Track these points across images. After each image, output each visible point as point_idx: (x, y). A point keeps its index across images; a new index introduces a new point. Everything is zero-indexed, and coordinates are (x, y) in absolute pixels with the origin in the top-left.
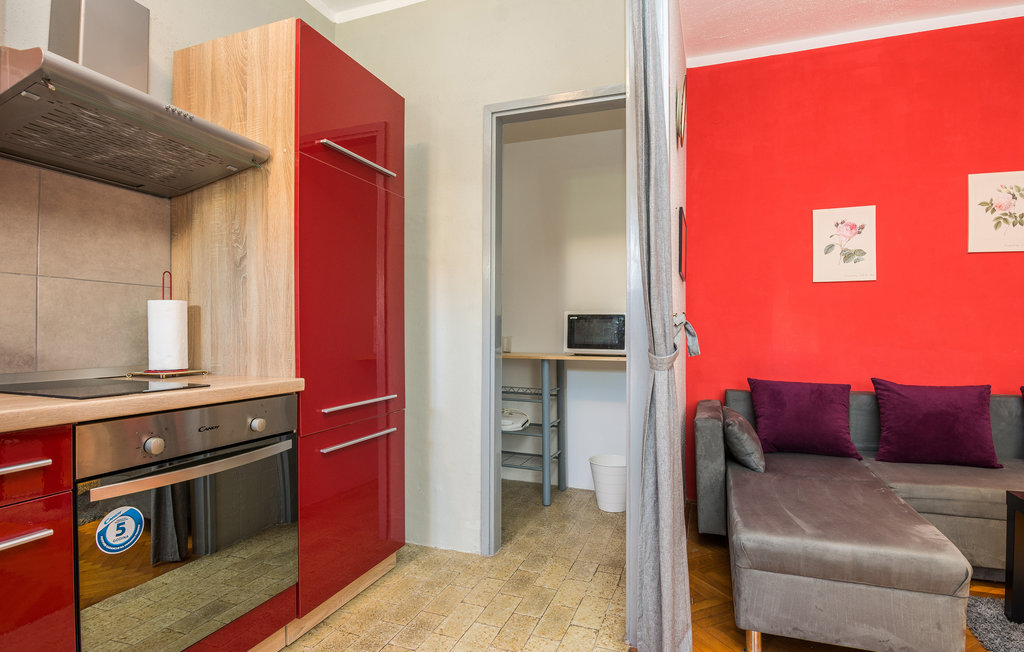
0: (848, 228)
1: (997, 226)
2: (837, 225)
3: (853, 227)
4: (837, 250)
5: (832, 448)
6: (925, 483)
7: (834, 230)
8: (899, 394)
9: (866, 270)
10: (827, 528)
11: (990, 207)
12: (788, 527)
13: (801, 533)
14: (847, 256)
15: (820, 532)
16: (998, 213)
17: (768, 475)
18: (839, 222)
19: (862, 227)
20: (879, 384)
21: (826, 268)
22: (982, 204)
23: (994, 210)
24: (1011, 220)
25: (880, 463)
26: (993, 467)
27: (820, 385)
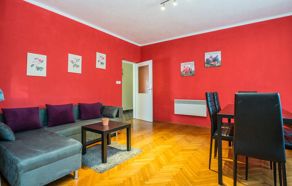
0: (39, 60)
1: (74, 67)
2: (35, 59)
3: (40, 60)
4: (35, 67)
5: (35, 127)
6: (63, 130)
7: (34, 60)
8: (54, 108)
9: (43, 73)
10: (48, 149)
11: (72, 62)
12: (36, 153)
13: (41, 153)
14: (38, 69)
15: (47, 151)
16: (74, 64)
17: (17, 141)
18: (36, 58)
19: (43, 61)
20: (48, 106)
21: (31, 72)
22: (71, 61)
23: (73, 63)
24: (76, 66)
25: (49, 128)
26: (74, 122)
27: (30, 108)
